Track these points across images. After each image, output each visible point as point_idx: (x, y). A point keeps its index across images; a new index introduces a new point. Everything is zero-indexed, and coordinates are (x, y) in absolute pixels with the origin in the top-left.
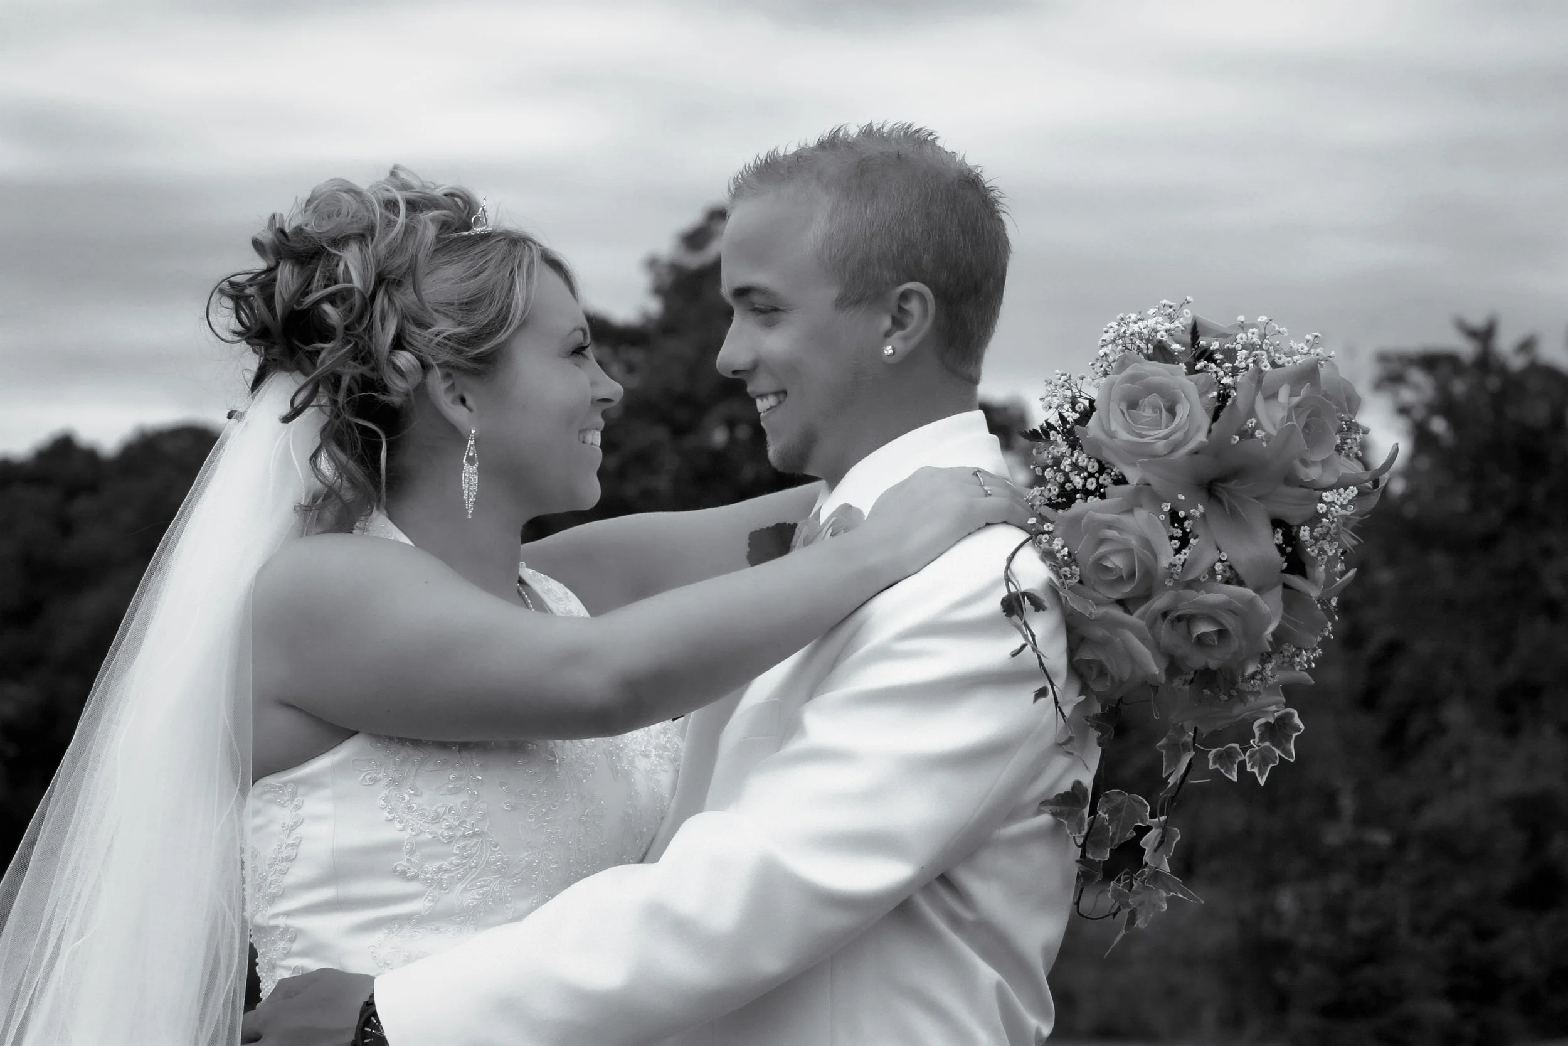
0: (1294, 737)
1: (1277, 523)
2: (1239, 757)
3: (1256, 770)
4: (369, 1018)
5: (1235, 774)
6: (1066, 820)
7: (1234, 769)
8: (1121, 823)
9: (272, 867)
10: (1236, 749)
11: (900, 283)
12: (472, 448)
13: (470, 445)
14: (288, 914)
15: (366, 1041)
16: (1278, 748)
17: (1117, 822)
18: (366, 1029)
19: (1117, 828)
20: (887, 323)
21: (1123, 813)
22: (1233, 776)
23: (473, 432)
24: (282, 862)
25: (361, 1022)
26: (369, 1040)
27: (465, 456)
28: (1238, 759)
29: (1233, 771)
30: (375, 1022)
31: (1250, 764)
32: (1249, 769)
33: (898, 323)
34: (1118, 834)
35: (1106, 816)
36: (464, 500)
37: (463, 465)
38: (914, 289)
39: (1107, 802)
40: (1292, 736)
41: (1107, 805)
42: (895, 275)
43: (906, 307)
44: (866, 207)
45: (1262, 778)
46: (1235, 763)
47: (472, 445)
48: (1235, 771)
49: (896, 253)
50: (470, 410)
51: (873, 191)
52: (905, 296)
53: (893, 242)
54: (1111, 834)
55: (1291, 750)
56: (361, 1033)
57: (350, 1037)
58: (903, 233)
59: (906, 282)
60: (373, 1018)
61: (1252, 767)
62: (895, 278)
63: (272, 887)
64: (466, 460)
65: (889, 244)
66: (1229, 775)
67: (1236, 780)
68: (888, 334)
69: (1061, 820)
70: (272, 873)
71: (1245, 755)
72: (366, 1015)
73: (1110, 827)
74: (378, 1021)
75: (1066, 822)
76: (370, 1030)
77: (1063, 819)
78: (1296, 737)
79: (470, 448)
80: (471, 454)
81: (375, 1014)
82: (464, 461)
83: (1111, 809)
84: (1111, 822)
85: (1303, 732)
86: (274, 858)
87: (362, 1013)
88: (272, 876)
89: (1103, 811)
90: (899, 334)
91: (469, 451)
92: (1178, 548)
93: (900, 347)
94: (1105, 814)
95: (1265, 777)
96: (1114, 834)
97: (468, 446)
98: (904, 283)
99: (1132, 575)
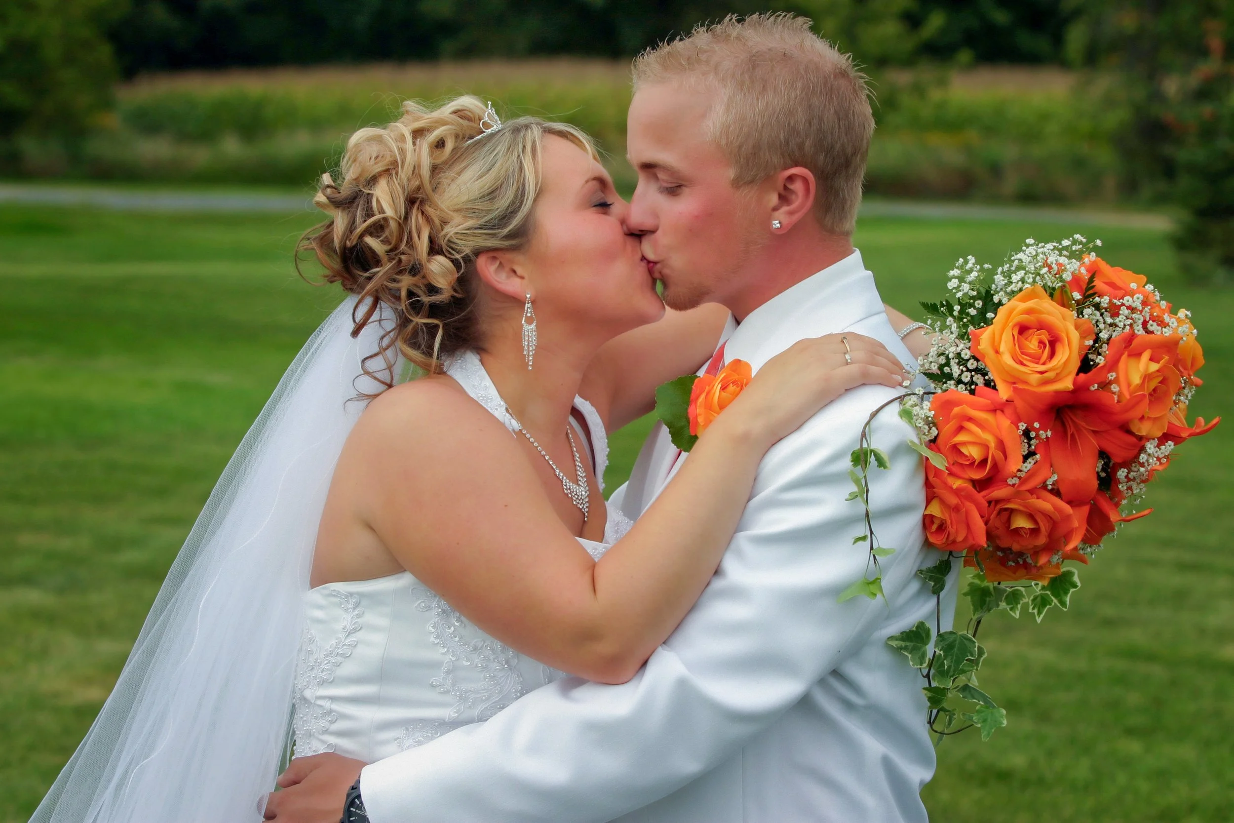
0: (1071, 592)
1: (1103, 454)
2: (1023, 599)
3: (1036, 611)
4: (353, 800)
5: (1018, 613)
6: (910, 653)
7: (1017, 608)
8: (954, 658)
9: (327, 657)
10: (1022, 592)
11: (786, 168)
12: (529, 310)
13: (528, 308)
14: (332, 699)
15: (352, 819)
16: (1056, 597)
17: (950, 657)
18: (352, 809)
19: (951, 662)
20: (774, 199)
21: (956, 649)
22: (1016, 614)
23: (528, 296)
24: (336, 656)
25: (347, 804)
26: (354, 818)
27: (524, 318)
28: (1022, 600)
29: (1016, 609)
30: (358, 803)
31: (1032, 606)
32: (1030, 611)
33: (784, 198)
34: (953, 668)
35: (942, 652)
36: (525, 355)
37: (522, 325)
38: (797, 173)
39: (941, 641)
40: (1070, 591)
41: (941, 643)
42: (782, 160)
43: (791, 187)
44: (758, 99)
45: (1039, 617)
46: (1020, 603)
47: (529, 308)
48: (1018, 610)
49: (782, 138)
50: (522, 278)
51: (764, 87)
52: (791, 178)
53: (780, 131)
54: (946, 667)
55: (1066, 601)
56: (348, 813)
57: (340, 816)
58: (789, 124)
59: (792, 167)
60: (356, 800)
61: (1033, 609)
62: (782, 163)
63: (324, 674)
64: (525, 322)
65: (777, 133)
66: (1013, 612)
67: (1017, 617)
68: (775, 209)
69: (906, 653)
70: (326, 662)
71: (1029, 598)
72: (351, 798)
73: (945, 662)
74: (361, 803)
75: (910, 656)
76: (355, 810)
77: (908, 652)
78: (1073, 592)
79: (527, 310)
80: (529, 315)
81: (359, 797)
82: (523, 322)
83: (945, 646)
84: (946, 657)
85: (1079, 589)
86: (330, 651)
87: (348, 795)
88: (326, 664)
89: (938, 649)
90: (785, 209)
91: (527, 313)
92: (1026, 455)
93: (786, 220)
94: (940, 651)
95: (1042, 616)
96: (949, 667)
97: (526, 309)
98: (789, 168)
99: (984, 462)
